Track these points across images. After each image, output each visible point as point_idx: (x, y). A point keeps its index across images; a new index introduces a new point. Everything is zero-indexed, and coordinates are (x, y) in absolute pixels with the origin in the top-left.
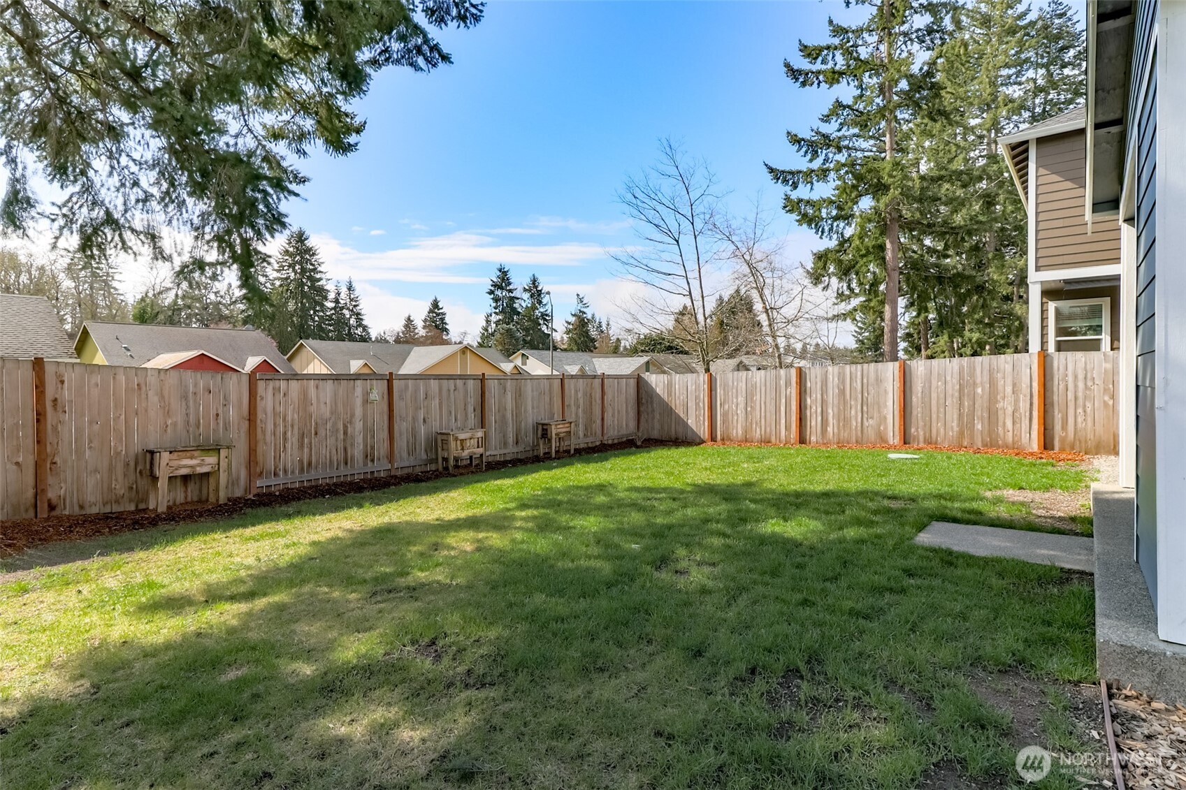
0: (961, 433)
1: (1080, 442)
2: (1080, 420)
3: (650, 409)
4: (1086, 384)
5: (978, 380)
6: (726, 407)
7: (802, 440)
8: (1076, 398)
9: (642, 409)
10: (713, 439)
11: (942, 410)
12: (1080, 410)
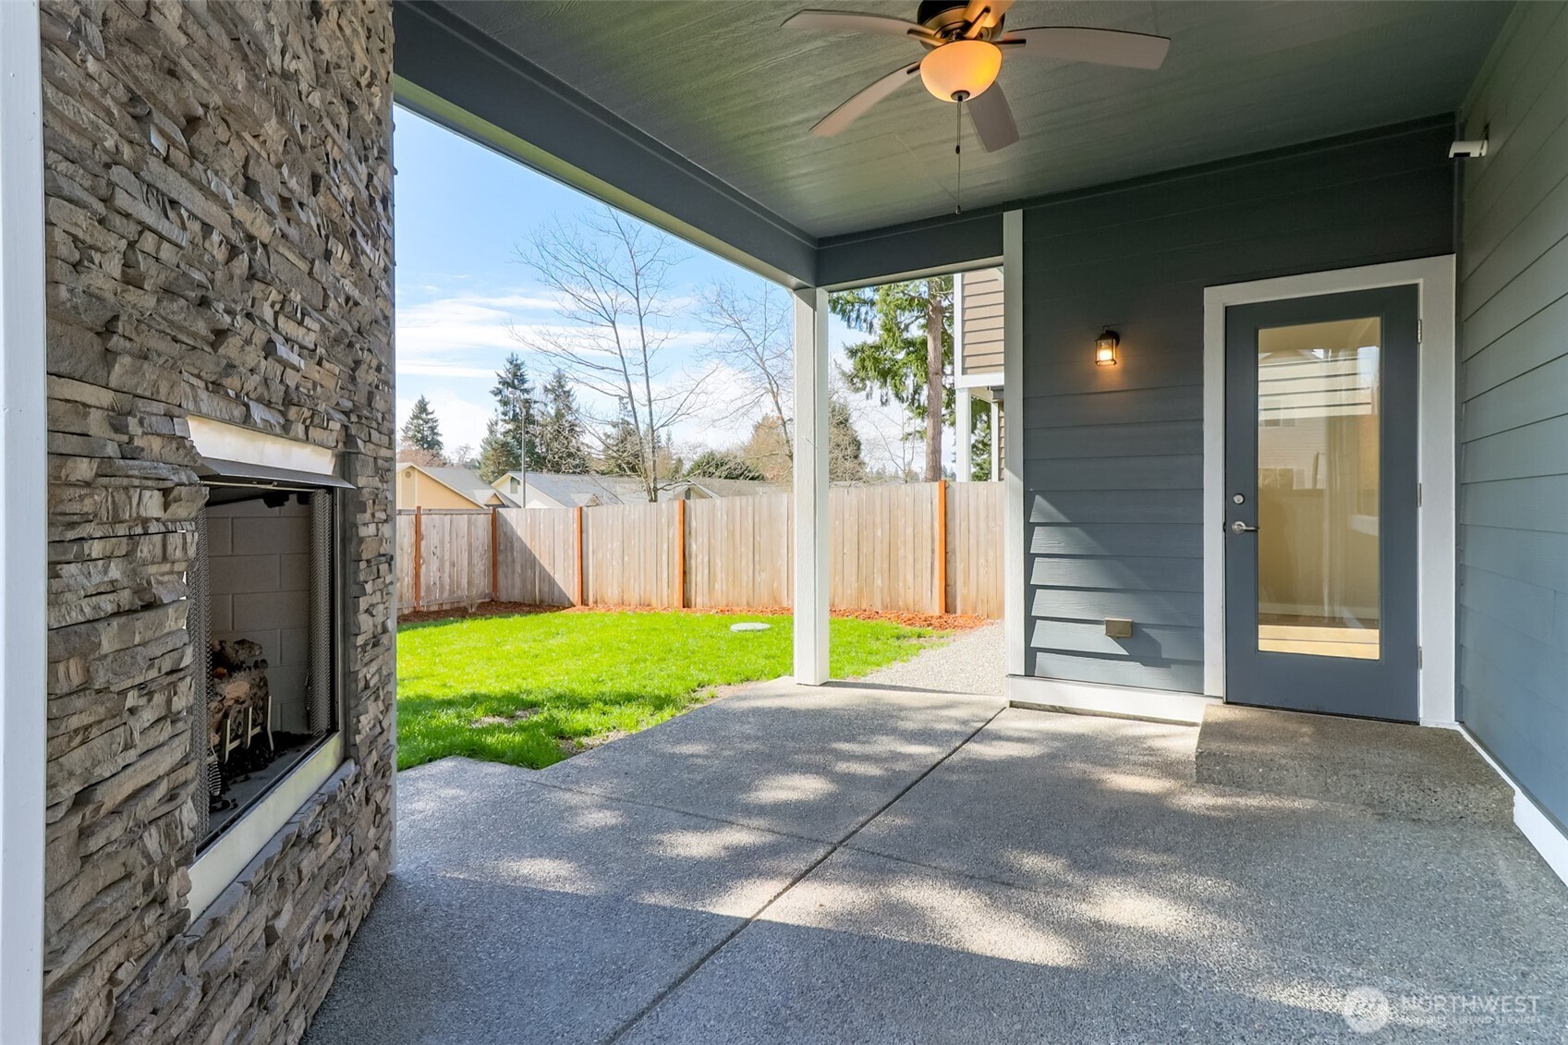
0: (860, 591)
1: (982, 601)
2: (982, 572)
3: (510, 559)
4: (987, 525)
5: (878, 520)
6: (600, 555)
7: (686, 604)
8: (978, 543)
9: (500, 558)
10: (584, 602)
11: (840, 559)
12: (982, 560)
